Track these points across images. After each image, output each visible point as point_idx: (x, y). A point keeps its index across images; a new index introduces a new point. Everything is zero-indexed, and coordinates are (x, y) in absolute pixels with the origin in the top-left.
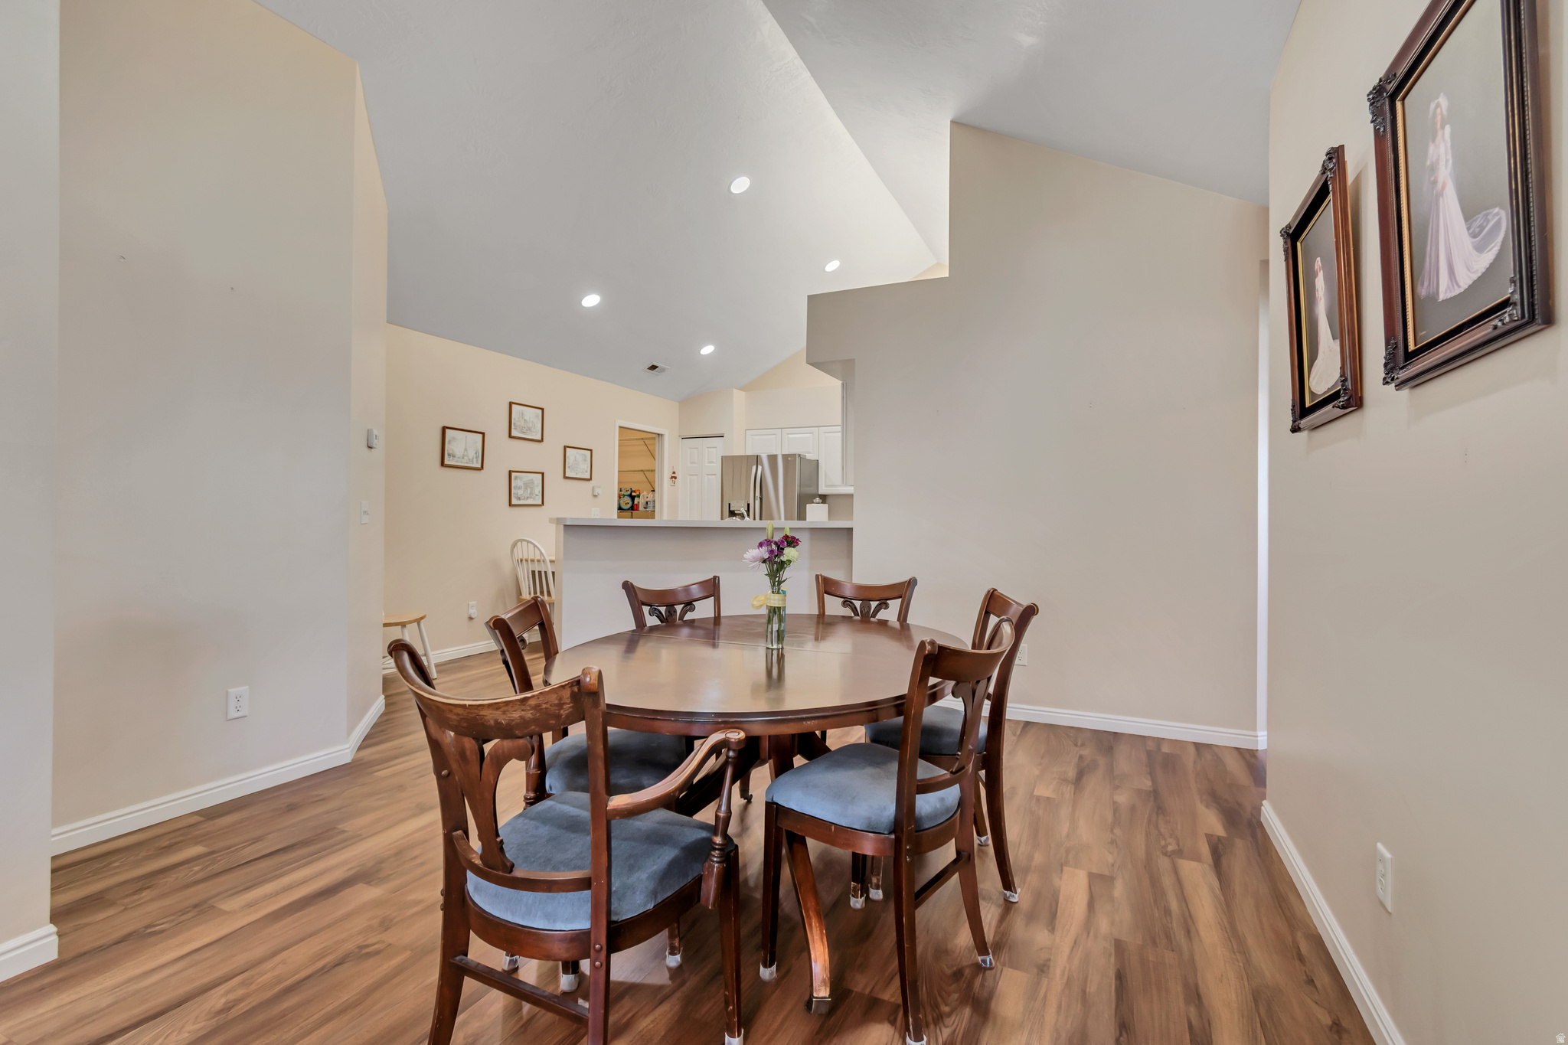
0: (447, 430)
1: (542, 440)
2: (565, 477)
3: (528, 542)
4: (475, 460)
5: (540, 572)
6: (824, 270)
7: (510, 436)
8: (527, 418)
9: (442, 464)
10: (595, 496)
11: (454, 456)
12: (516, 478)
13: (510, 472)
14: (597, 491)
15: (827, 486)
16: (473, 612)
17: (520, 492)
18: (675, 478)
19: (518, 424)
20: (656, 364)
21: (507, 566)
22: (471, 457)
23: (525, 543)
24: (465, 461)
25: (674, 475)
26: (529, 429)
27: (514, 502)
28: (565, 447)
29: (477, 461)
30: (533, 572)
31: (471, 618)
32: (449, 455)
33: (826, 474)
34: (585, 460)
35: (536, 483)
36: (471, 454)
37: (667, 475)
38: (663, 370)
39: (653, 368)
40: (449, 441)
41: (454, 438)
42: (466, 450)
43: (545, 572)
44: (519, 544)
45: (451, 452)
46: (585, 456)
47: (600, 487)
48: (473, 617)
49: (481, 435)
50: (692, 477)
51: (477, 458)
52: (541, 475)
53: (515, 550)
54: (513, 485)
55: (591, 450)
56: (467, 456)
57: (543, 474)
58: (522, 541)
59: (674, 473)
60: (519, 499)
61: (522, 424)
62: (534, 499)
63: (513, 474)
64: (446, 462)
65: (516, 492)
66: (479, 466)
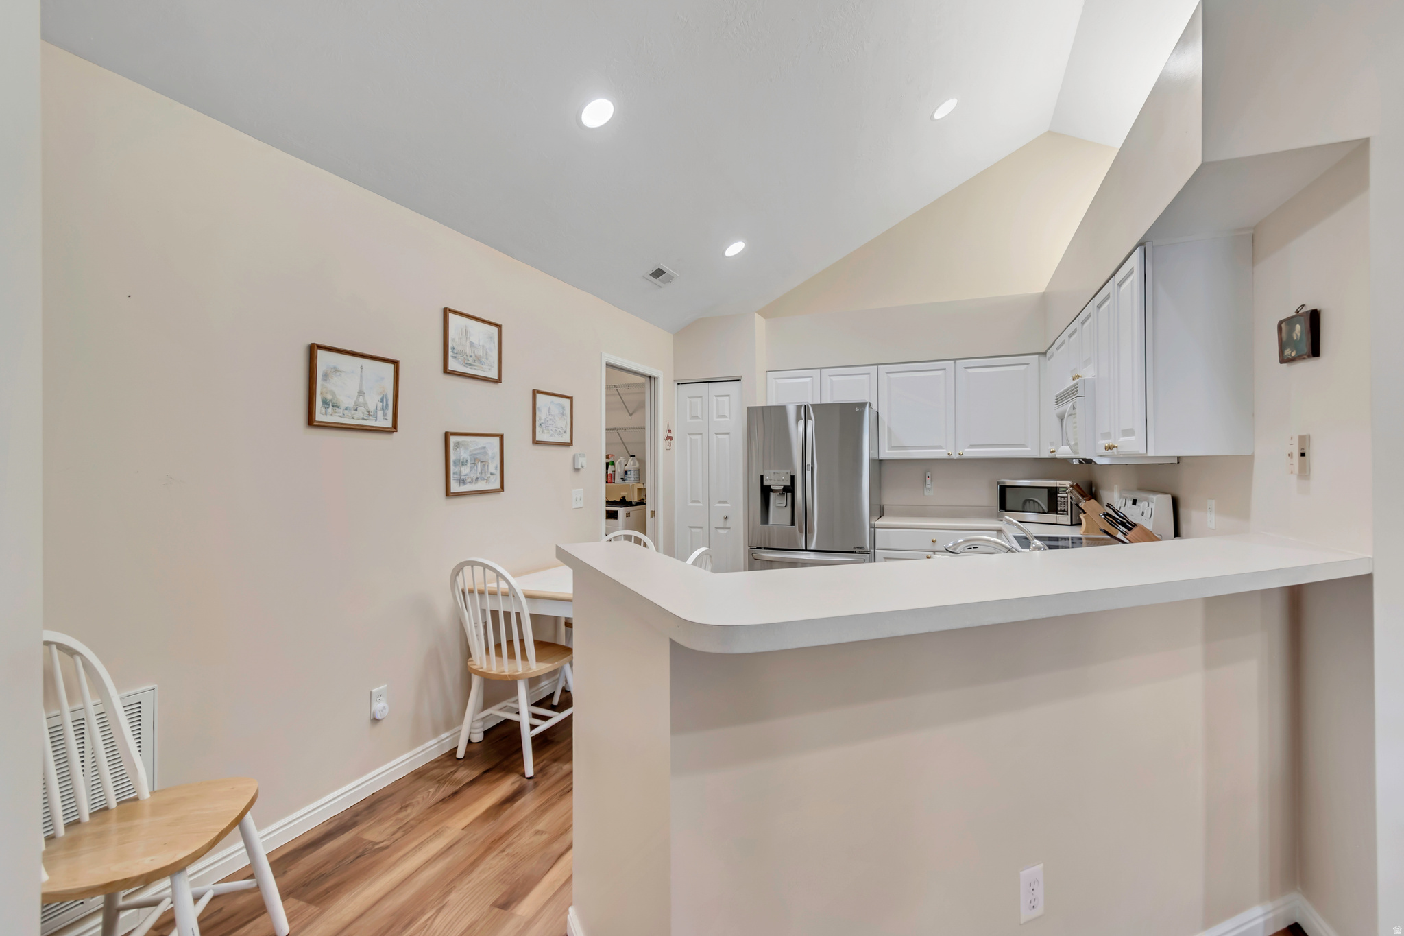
0: (320, 353)
1: (498, 380)
2: (535, 442)
3: (485, 566)
4: (380, 413)
5: (507, 614)
6: (932, 117)
7: (446, 371)
8: (473, 339)
9: (311, 421)
10: (577, 470)
11: (335, 406)
12: (458, 445)
13: (447, 436)
14: (581, 461)
15: (892, 448)
16: (380, 707)
17: (465, 470)
18: (671, 438)
19: (459, 348)
20: (664, 267)
21: (443, 604)
22: (372, 408)
23: (478, 570)
24: (359, 414)
25: (669, 435)
26: (478, 359)
27: (455, 488)
28: (535, 392)
29: (385, 415)
30: (495, 614)
31: (375, 720)
32: (325, 402)
33: (890, 430)
34: (563, 414)
35: (490, 452)
36: (373, 401)
37: (662, 435)
38: (670, 278)
39: (658, 273)
40: (326, 376)
41: (336, 370)
42: (361, 393)
43: (518, 615)
44: (467, 569)
45: (329, 397)
46: (563, 408)
47: (584, 456)
48: (379, 717)
49: (391, 367)
50: (693, 437)
51: (384, 409)
52: (497, 440)
53: (459, 579)
54: (452, 458)
55: (571, 398)
56: (365, 405)
57: (501, 437)
58: (473, 564)
59: (670, 431)
60: (463, 482)
61: (467, 350)
62: (487, 480)
63: (453, 439)
64: (320, 417)
65: (457, 470)
66: (389, 424)
